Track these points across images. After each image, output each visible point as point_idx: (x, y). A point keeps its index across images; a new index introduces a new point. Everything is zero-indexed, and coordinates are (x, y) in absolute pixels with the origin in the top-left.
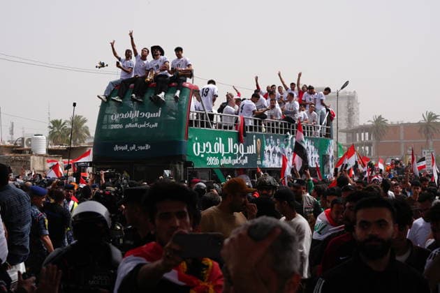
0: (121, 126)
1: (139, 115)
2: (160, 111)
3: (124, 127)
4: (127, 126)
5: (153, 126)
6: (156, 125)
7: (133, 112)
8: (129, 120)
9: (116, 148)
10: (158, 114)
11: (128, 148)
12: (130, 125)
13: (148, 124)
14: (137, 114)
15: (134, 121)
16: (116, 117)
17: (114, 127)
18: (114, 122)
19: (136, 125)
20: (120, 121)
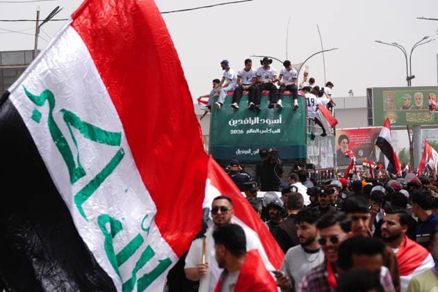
0: (242, 132)
1: (260, 122)
2: (281, 118)
3: (245, 132)
4: (248, 132)
5: (276, 132)
6: (279, 131)
7: (253, 119)
8: (249, 126)
9: (239, 152)
10: (280, 121)
11: (252, 152)
12: (251, 131)
13: (270, 130)
14: (257, 120)
15: (255, 127)
16: (235, 123)
17: (234, 132)
18: (233, 128)
19: (258, 130)
20: (240, 127)
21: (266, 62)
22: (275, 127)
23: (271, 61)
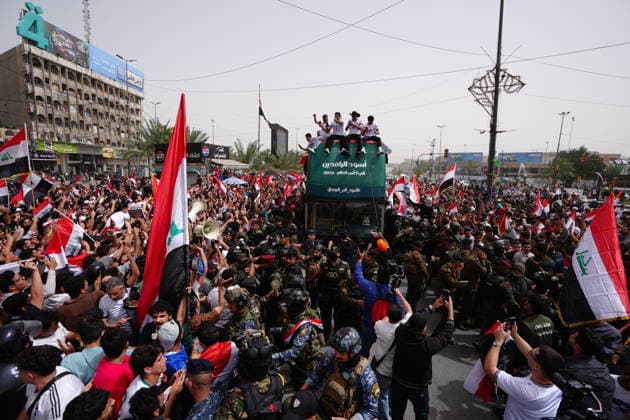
0: (333, 173)
1: (348, 165)
2: (366, 163)
4: (338, 173)
5: (361, 174)
6: (364, 173)
7: (343, 162)
9: (330, 190)
10: (365, 165)
11: (341, 190)
12: (341, 172)
13: (356, 173)
14: (346, 164)
16: (327, 165)
19: (346, 172)
21: (355, 115)
22: (360, 170)
23: (359, 115)
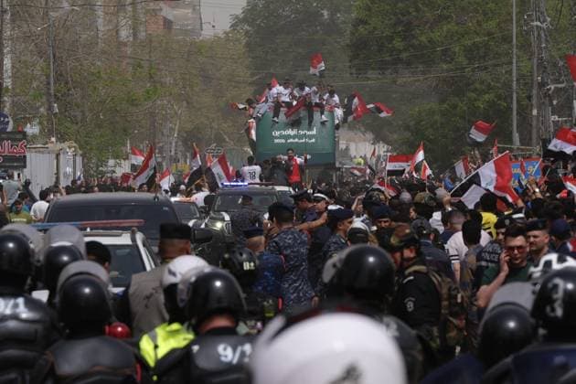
0: (283, 141)
1: (298, 133)
2: (315, 130)
3: (286, 141)
4: (289, 141)
5: (311, 141)
6: (313, 140)
7: (292, 130)
8: (289, 137)
10: (314, 132)
12: (291, 140)
13: (307, 140)
14: (295, 132)
15: (294, 137)
16: (277, 133)
17: (276, 141)
18: (277, 138)
19: (296, 140)
20: (281, 137)
22: (310, 137)
